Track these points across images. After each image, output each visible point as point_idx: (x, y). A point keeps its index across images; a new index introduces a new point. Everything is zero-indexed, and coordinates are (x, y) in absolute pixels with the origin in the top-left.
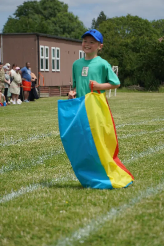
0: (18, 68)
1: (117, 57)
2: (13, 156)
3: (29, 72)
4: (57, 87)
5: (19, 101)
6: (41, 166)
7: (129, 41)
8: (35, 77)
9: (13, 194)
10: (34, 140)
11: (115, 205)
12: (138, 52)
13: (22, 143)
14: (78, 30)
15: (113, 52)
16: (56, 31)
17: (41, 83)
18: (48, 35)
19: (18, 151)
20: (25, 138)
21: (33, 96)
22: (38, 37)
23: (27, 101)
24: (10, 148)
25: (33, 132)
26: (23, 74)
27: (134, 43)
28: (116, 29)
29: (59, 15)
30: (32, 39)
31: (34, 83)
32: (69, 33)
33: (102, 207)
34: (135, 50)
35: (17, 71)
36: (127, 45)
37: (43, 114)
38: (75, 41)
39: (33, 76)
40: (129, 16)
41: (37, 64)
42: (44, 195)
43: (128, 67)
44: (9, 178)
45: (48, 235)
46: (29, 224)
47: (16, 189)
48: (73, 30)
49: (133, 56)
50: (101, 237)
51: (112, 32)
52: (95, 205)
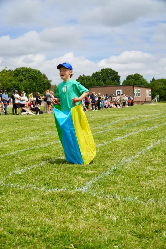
0: (127, 96)
1: (158, 92)
2: (126, 123)
3: (131, 97)
4: (140, 102)
5: (128, 106)
6: (135, 126)
7: (162, 87)
8: (133, 99)
9: (127, 135)
10: (133, 118)
11: (160, 139)
12: (165, 90)
13: (129, 119)
14: (146, 84)
15: (157, 90)
16: (139, 84)
17: (135, 100)
18: (137, 85)
19: (128, 122)
20: (130, 117)
21: (132, 105)
22: (133, 86)
23: (130, 106)
24: (125, 120)
25: (132, 116)
26: (129, 98)
27: (164, 87)
28: (158, 83)
29: (140, 79)
30: (132, 87)
31: (132, 100)
32: (143, 84)
33: (155, 139)
34: (164, 90)
35: (127, 97)
36: (161, 88)
37: (135, 110)
38: (145, 87)
39: (132, 98)
40: (162, 79)
41: (133, 95)
42: (137, 135)
43: (162, 95)
44: (126, 130)
45: (138, 148)
46: (132, 145)
47: (128, 133)
48: (144, 84)
49: (163, 92)
50: (155, 149)
51: (157, 84)
52: (153, 139)
